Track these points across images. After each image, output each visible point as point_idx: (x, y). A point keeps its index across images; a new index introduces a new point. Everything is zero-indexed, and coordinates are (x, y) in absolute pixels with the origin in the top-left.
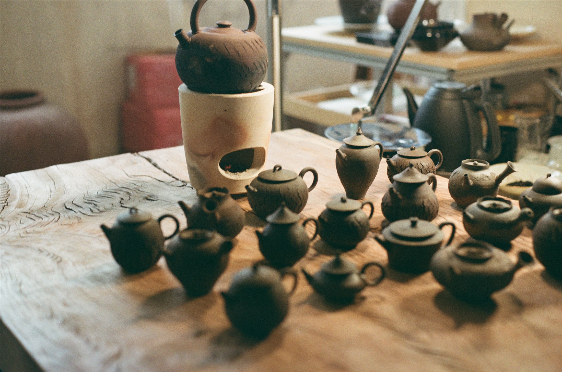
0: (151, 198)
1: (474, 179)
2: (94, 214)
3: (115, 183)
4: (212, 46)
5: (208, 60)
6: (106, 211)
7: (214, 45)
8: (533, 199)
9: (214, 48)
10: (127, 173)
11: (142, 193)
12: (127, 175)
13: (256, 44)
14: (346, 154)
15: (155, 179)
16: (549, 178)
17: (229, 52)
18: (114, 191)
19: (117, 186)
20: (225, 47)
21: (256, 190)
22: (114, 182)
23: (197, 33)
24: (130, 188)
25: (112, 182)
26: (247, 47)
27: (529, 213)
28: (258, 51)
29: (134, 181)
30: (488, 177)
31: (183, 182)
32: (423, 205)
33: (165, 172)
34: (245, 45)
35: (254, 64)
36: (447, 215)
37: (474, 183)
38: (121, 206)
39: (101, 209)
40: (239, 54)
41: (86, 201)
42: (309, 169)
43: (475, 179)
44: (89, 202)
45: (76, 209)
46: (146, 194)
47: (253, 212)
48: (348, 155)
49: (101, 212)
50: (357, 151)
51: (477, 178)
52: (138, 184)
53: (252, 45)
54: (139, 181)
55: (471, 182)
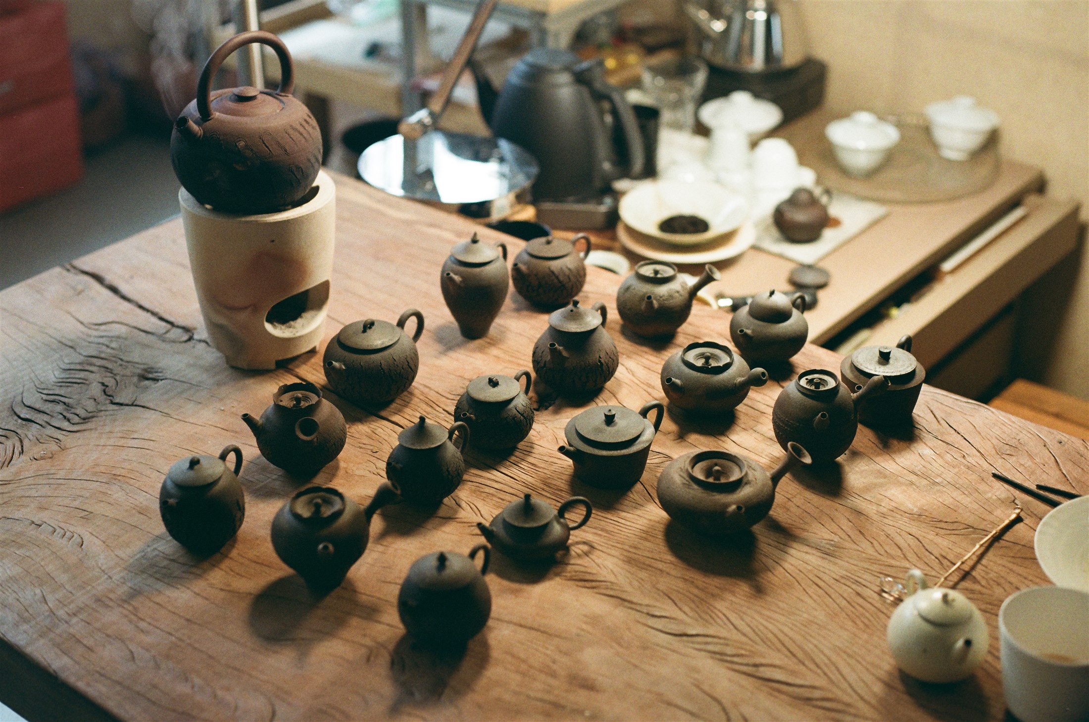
0: (150, 376)
1: (659, 298)
2: (75, 428)
3: (71, 347)
4: (242, 144)
5: (239, 168)
6: (93, 417)
7: (246, 142)
8: (753, 331)
9: (247, 146)
10: (81, 319)
11: (129, 365)
12: (82, 323)
13: (306, 125)
14: (462, 277)
15: (135, 328)
16: (773, 296)
17: (270, 151)
18: (79, 367)
19: (80, 354)
20: (264, 143)
21: (344, 367)
22: (70, 344)
23: (210, 120)
24: (103, 355)
25: (66, 345)
26: (296, 135)
27: (763, 374)
28: (311, 137)
29: (102, 337)
30: (678, 292)
31: (186, 329)
32: (600, 361)
33: (141, 307)
34: (291, 132)
35: (309, 160)
36: (624, 356)
37: (660, 304)
38: (112, 403)
39: (83, 413)
40: (286, 151)
41: (45, 397)
42: (411, 312)
43: (661, 299)
44: (52, 398)
45: (39, 418)
46: (138, 368)
47: (329, 386)
48: (465, 278)
49: (85, 420)
50: (477, 270)
51: (664, 296)
52: (114, 345)
53: (302, 130)
54: (111, 338)
55: (656, 304)
